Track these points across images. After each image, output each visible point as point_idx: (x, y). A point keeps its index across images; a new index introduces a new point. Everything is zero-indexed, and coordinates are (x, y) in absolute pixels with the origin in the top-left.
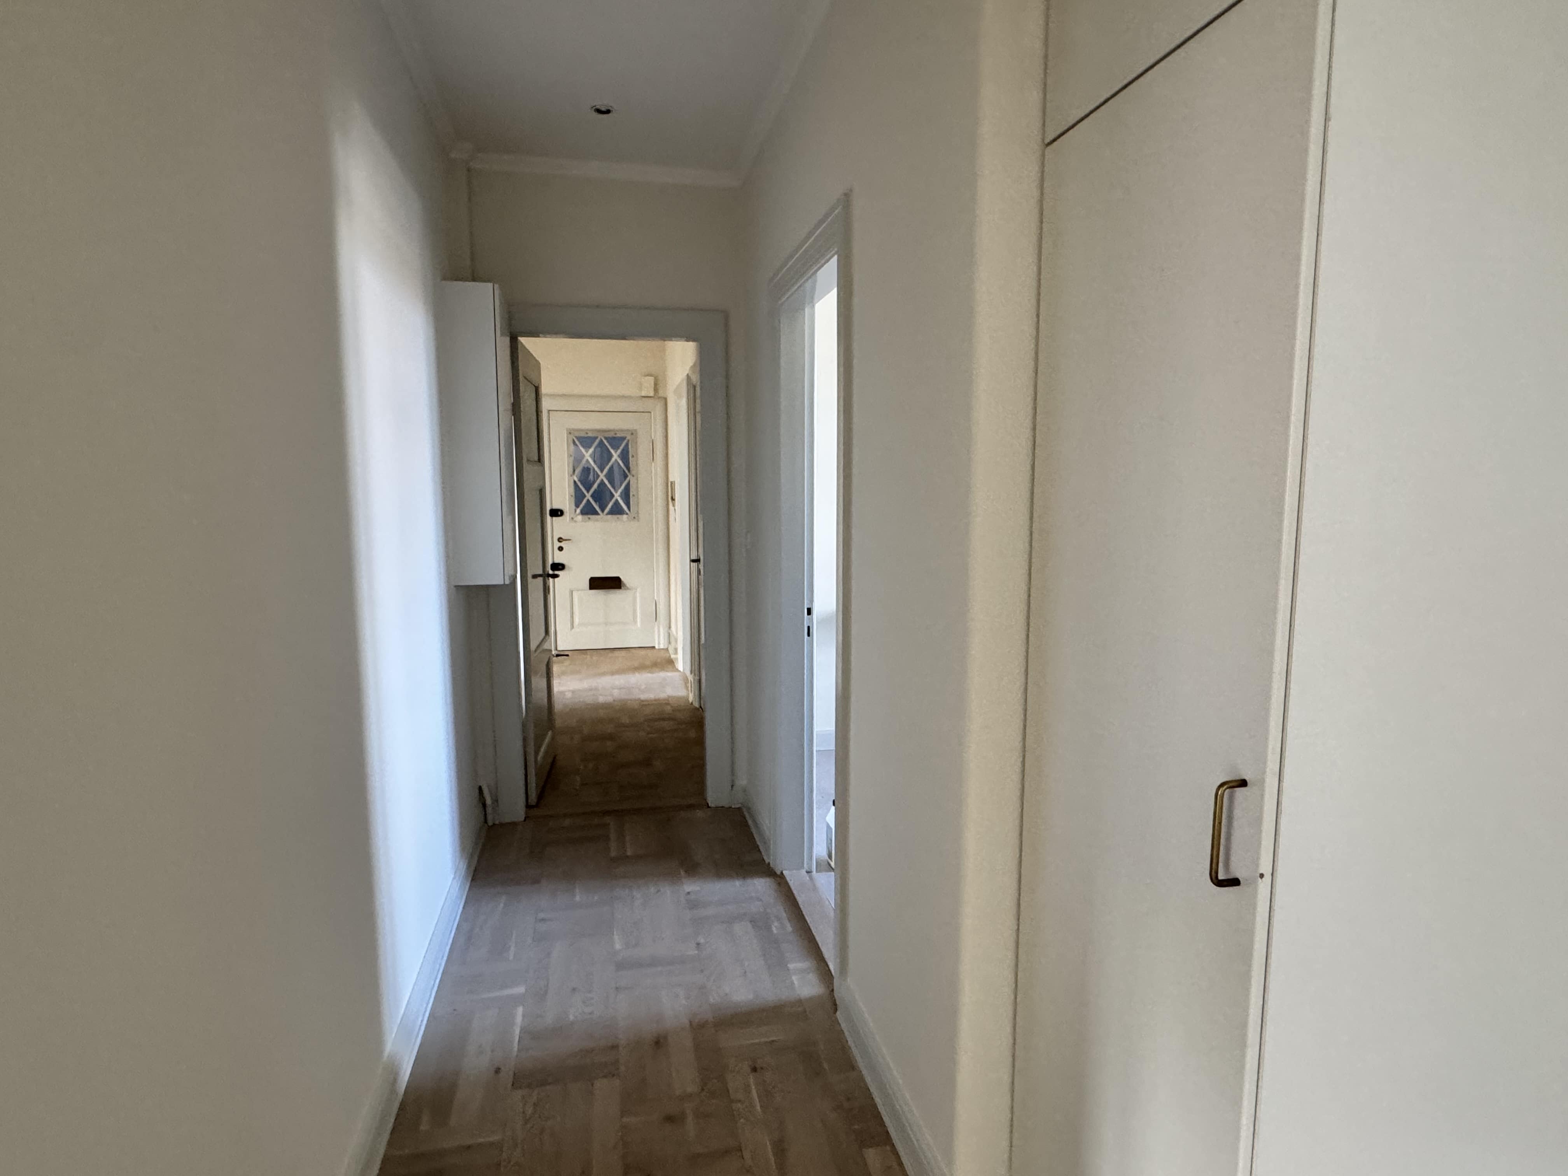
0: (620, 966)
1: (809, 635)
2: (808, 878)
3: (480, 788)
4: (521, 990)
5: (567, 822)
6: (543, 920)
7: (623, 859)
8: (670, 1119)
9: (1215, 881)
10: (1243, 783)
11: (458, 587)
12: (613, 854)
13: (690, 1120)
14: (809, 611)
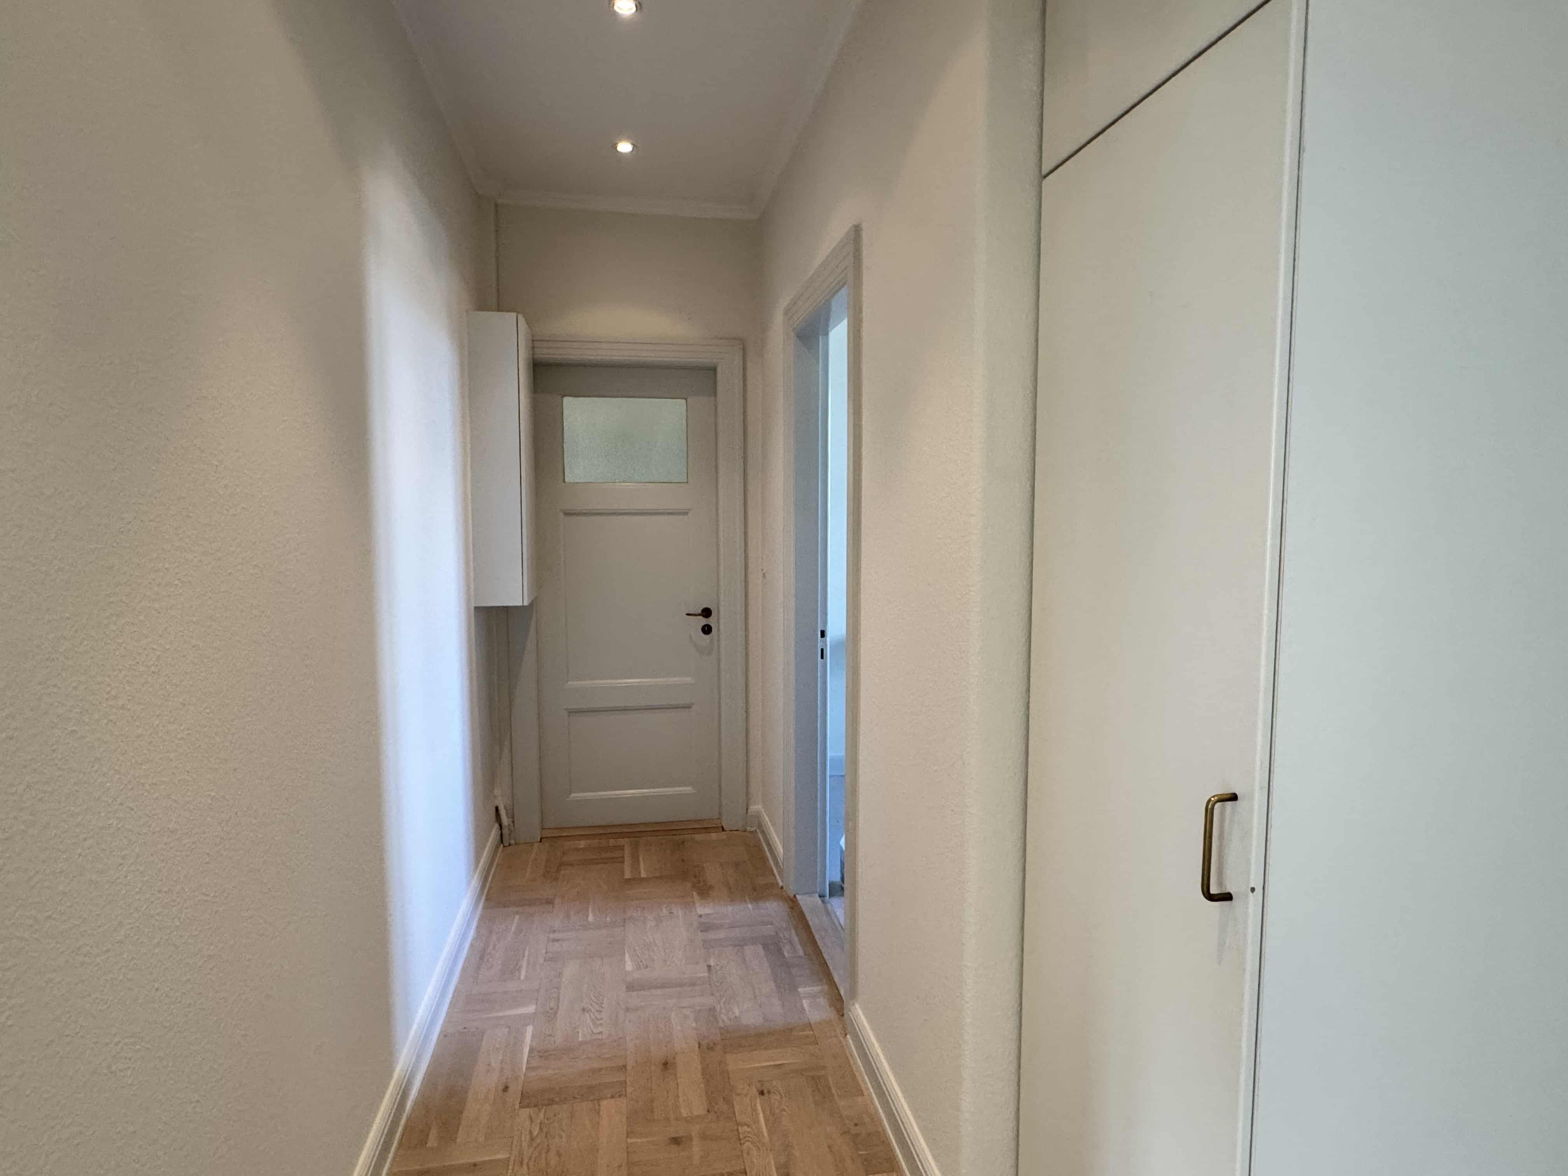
0: (631, 987)
1: (822, 657)
2: (820, 902)
3: (497, 809)
4: (531, 1009)
5: (582, 844)
6: (554, 940)
7: (636, 880)
8: (676, 1141)
9: (1206, 894)
10: (1234, 797)
11: (477, 609)
12: (628, 875)
13: (695, 1142)
14: (823, 634)
